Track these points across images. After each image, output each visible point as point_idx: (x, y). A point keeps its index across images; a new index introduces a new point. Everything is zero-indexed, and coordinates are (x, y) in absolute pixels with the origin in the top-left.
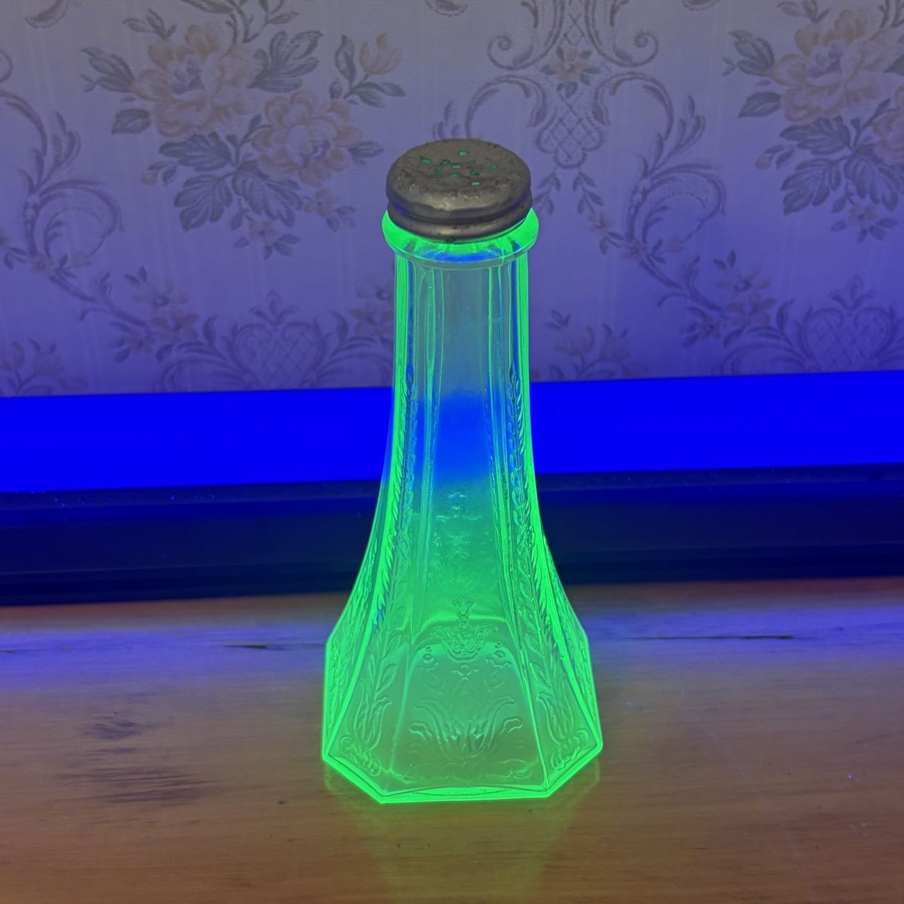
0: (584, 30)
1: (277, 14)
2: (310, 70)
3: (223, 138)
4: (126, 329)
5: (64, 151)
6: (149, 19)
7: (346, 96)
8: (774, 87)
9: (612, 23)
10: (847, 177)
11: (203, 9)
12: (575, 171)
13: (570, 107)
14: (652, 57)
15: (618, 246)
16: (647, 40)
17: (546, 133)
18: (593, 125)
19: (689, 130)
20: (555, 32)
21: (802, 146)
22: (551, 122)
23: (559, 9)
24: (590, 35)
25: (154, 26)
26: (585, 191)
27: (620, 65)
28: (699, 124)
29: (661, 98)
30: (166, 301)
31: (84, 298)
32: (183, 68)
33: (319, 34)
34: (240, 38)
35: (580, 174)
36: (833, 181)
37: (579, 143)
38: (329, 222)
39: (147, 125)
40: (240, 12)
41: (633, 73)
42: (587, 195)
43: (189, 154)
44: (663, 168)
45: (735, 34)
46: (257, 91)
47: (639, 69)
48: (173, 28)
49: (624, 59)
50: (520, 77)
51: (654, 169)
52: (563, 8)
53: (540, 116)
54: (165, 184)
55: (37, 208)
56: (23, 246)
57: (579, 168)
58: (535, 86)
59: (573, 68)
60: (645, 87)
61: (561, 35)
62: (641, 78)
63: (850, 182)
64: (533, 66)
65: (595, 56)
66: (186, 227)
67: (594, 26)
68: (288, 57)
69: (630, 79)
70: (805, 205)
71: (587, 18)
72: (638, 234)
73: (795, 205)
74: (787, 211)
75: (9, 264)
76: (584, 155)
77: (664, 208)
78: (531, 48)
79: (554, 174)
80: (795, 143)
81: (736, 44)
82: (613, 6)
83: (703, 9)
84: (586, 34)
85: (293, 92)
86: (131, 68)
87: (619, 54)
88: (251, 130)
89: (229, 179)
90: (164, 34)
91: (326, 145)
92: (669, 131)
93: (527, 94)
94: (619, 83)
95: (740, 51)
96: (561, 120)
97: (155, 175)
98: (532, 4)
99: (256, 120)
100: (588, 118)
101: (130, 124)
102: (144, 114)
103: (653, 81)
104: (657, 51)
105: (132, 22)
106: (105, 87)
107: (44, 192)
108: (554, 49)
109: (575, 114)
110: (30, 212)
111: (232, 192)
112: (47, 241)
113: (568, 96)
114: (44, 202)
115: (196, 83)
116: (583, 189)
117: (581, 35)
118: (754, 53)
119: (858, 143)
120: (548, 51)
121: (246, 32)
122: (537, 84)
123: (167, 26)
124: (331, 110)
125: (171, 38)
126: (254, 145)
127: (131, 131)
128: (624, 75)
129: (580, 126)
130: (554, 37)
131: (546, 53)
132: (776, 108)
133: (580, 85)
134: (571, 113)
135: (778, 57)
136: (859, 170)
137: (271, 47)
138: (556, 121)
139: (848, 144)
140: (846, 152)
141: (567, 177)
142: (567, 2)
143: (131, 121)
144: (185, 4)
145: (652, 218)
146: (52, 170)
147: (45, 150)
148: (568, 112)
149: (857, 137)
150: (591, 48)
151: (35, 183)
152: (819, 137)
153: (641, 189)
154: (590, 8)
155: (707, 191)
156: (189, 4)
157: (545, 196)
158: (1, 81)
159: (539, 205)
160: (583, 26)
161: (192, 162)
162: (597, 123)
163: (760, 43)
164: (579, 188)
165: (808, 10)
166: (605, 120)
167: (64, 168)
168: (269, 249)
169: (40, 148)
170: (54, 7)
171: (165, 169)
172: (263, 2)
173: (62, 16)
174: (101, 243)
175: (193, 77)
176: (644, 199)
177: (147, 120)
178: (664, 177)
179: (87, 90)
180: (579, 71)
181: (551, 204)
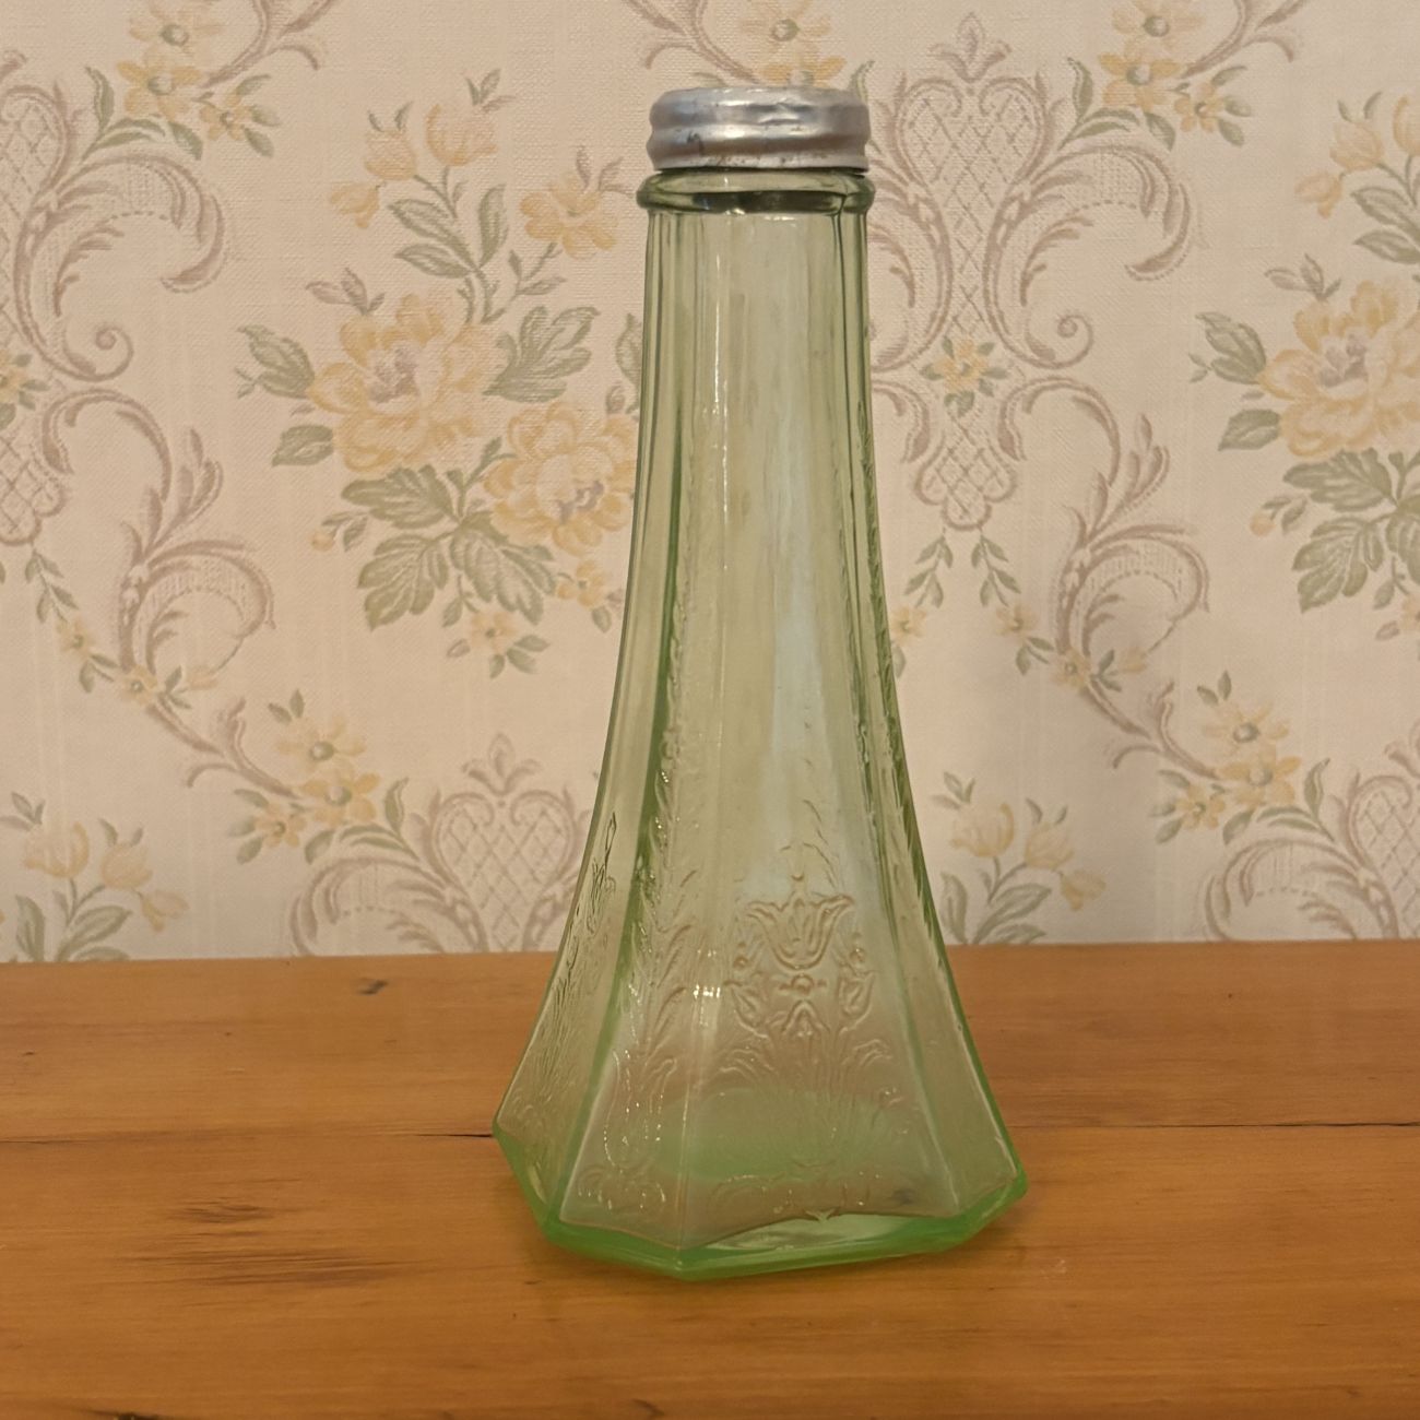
0: (984, 312)
1: (534, 280)
2: (579, 368)
3: (441, 476)
4: (261, 802)
5: (195, 493)
6: (344, 283)
7: (630, 410)
8: (1268, 402)
9: (1024, 301)
10: (1392, 548)
11: (426, 270)
12: (973, 538)
13: (965, 431)
14: (1085, 352)
15: (1045, 661)
16: (1075, 328)
17: (930, 471)
18: (1000, 460)
19: (1145, 469)
20: (940, 312)
21: (1319, 498)
22: (935, 456)
23: (945, 277)
24: (992, 319)
25: (351, 294)
26: (990, 567)
27: (1039, 365)
28: (1160, 461)
29: (1101, 418)
30: (329, 751)
31: (199, 746)
32: (389, 361)
33: (596, 313)
34: (478, 315)
35: (983, 539)
36: (1372, 556)
37: (980, 489)
38: (596, 617)
39: (327, 451)
40: (480, 276)
41: (1058, 378)
42: (996, 576)
43: (387, 499)
44: (1109, 531)
45: (1204, 317)
46: (496, 399)
47: (1062, 373)
48: (380, 298)
49: (1043, 356)
50: (889, 384)
51: (1095, 533)
52: (951, 278)
53: (920, 445)
54: (346, 550)
55: (142, 588)
56: (113, 654)
57: (981, 530)
58: (910, 396)
59: (967, 368)
60: (1075, 399)
61: (949, 318)
62: (1069, 386)
63: (1397, 556)
64: (908, 366)
65: (999, 349)
66: (373, 623)
67: (996, 304)
68: (547, 346)
69: (1053, 388)
70: (1330, 596)
71: (986, 292)
72: (1076, 641)
73: (1317, 595)
74: (1305, 606)
75: (86, 684)
76: (989, 508)
77: (1114, 598)
78: (905, 339)
79: (942, 540)
80: (1307, 492)
81: (1208, 333)
82: (1024, 273)
83: (1157, 278)
84: (986, 316)
85: (553, 401)
86: (311, 359)
87: (1036, 349)
88: (485, 461)
89: (446, 542)
90: (364, 307)
91: (597, 488)
92: (1115, 470)
93: (900, 411)
94: (1036, 394)
95: (1216, 346)
96: (951, 451)
97: (333, 534)
98: (906, 271)
99: (494, 445)
100: (992, 448)
101: (302, 451)
102: (324, 434)
103: (1087, 390)
104: (1091, 342)
105: (319, 286)
106: (269, 389)
107: (156, 561)
108: (939, 338)
109: (973, 443)
110: (131, 594)
111: (449, 563)
112: (152, 644)
113: (961, 413)
114: (154, 578)
115: (406, 386)
116: (988, 563)
117: (977, 317)
118: (1235, 348)
119: (1404, 493)
120: (930, 342)
121: (487, 306)
122: (915, 394)
123: (371, 297)
124: (606, 432)
125: (375, 313)
126: (487, 486)
127: (302, 460)
128: (1044, 380)
129: (980, 462)
130: (939, 320)
131: (927, 346)
132: (1274, 435)
133: (979, 395)
134: (965, 439)
135: (1271, 353)
136: (1410, 536)
137: (522, 330)
138: (944, 452)
139: (1387, 493)
140: (1387, 507)
141: (963, 544)
142: (957, 266)
143: (304, 444)
144: (399, 261)
145: (1094, 616)
146: (174, 524)
147: (166, 490)
148: (961, 440)
149: (1402, 483)
150: (993, 338)
151: (145, 543)
152: (1344, 481)
153: (1076, 565)
154: (991, 276)
155: (1180, 571)
156: (405, 262)
157: (928, 577)
158: (112, 375)
159: (921, 590)
160: (981, 305)
161: (389, 512)
162: (1006, 457)
163: (1242, 331)
164: (982, 563)
165: (1310, 280)
166: (1018, 452)
167: (192, 521)
168: (499, 660)
169: (158, 487)
170: (206, 262)
171: (349, 524)
172: (514, 261)
173: (214, 277)
174: (236, 649)
175: (404, 376)
176: (1082, 582)
177: (327, 444)
178: (1111, 546)
179: (241, 395)
180: (976, 374)
181: (939, 587)
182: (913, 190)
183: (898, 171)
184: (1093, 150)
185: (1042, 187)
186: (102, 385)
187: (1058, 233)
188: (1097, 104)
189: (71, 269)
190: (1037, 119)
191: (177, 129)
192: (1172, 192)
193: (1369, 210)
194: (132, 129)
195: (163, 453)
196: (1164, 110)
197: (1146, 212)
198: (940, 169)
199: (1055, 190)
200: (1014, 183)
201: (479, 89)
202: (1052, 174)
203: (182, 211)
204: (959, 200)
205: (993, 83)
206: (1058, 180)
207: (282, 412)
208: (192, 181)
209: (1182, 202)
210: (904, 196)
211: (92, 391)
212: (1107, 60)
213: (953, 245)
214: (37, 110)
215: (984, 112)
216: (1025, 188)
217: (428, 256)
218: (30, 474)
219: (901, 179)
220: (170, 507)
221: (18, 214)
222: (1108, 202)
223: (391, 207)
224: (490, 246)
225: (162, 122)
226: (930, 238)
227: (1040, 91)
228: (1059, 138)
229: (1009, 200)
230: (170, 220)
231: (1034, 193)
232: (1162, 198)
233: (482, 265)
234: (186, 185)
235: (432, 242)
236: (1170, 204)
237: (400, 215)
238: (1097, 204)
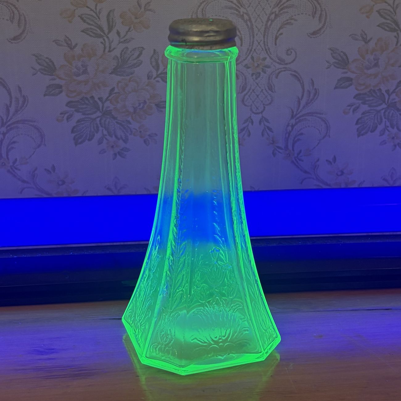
0: (263, 48)
1: (125, 39)
2: (139, 66)
3: (96, 99)
5: (20, 105)
6: (65, 40)
7: (155, 78)
8: (350, 75)
9: (276, 44)
10: (385, 118)
11: (91, 36)
12: (260, 115)
13: (258, 84)
14: (294, 60)
15: (281, 153)
16: (291, 52)
17: (247, 97)
18: (268, 93)
19: (312, 95)
20: (250, 48)
21: (364, 103)
22: (248, 92)
23: (252, 37)
24: (266, 50)
25: (67, 44)
26: (264, 125)
27: (280, 64)
28: (316, 92)
29: (299, 80)
30: (64, 182)
31: (24, 181)
32: (80, 64)
33: (143, 48)
34: (107, 50)
35: (263, 117)
36: (379, 121)
37: (262, 102)
38: (145, 141)
39: (61, 92)
40: (108, 37)
41: (286, 68)
42: (266, 128)
43: (80, 106)
44: (301, 114)
45: (330, 49)
46: (113, 75)
47: (287, 66)
48: (76, 45)
49: (281, 61)
51: (296, 114)
52: (254, 37)
53: (244, 88)
54: (68, 122)
55: (4, 134)
57: (262, 114)
58: (241, 74)
59: (258, 65)
60: (291, 74)
61: (253, 50)
62: (289, 70)
63: (386, 120)
64: (240, 64)
65: (268, 59)
66: (76, 144)
67: (267, 45)
68: (129, 59)
69: (285, 71)
70: (366, 133)
71: (264, 42)
72: (290, 147)
73: (362, 132)
74: (359, 136)
76: (264, 107)
77: (302, 134)
78: (239, 56)
79: (250, 117)
80: (360, 102)
81: (332, 54)
82: (276, 36)
83: (316, 37)
84: (264, 49)
85: (131, 76)
86: (55, 64)
87: (279, 59)
88: (110, 94)
89: (98, 119)
90: (72, 48)
91: (145, 102)
92: (303, 96)
93: (238, 78)
94: (279, 72)
95: (334, 58)
96: (253, 90)
97: (63, 117)
98: (240, 35)
99: (113, 89)
100: (265, 89)
101: (53, 92)
102: (60, 87)
103: (295, 71)
104: (296, 57)
105: (57, 41)
106: (42, 73)
107: (9, 126)
108: (250, 56)
109: (260, 88)
110: (1, 136)
111: (99, 125)
112: (8, 151)
113: (256, 79)
114: (8, 131)
115: (85, 72)
117: (261, 49)
118: (340, 58)
119: (389, 101)
120: (247, 57)
121: (110, 47)
122: (242, 73)
123: (73, 44)
124: (147, 85)
125: (75, 49)
126: (111, 102)
127: (53, 95)
128: (282, 68)
129: (262, 93)
130: (250, 50)
131: (246, 59)
132: (351, 85)
133: (262, 73)
134: (258, 87)
135: (350, 60)
136: (391, 115)
137: (121, 54)
138: (251, 91)
139: (384, 102)
140: (384, 106)
141: (256, 118)
142: (255, 34)
143: (54, 90)
144: (82, 33)
145: (296, 139)
146: (14, 115)
147: (11, 104)
148: (256, 87)
149: (389, 99)
150: (266, 56)
151: (5, 121)
152: (371, 98)
153: (291, 124)
154: (266, 37)
155: (322, 126)
156: (84, 33)
157: (246, 128)
159: (244, 132)
160: (263, 45)
161: (81, 110)
162: (270, 92)
163: (342, 53)
164: (262, 123)
165: (363, 38)
166: (273, 90)
167: (19, 114)
168: (115, 155)
169: (8, 103)
170: (21, 34)
171: (68, 114)
172: (118, 33)
173: (24, 39)
174: (34, 152)
175: (84, 69)
176: (292, 129)
177: (61, 90)
178: (301, 118)
179: (34, 75)
180: (261, 67)
181: (249, 131)
182: (242, 10)
183: (238, 4)
185: (282, 9)
187: (286, 23)
192: (322, 11)
193: (381, 16)
195: (10, 93)
197: (314, 17)
198: (250, 3)
199: (286, 10)
200: (273, 8)
202: (285, 5)
203: (13, 18)
204: (256, 13)
206: (287, 7)
207: (47, 80)
208: (16, 8)
209: (325, 14)
210: (239, 12)
213: (254, 27)
216: (276, 10)
217: (91, 32)
219: (238, 7)
220: (12, 110)
222: (302, 14)
223: (79, 16)
224: (110, 29)
226: (247, 25)
229: (272, 13)
230: (10, 21)
231: (279, 11)
232: (318, 13)
233: (108, 34)
234: (14, 9)
235: (92, 27)
236: (321, 14)
237: (82, 19)
238: (299, 14)
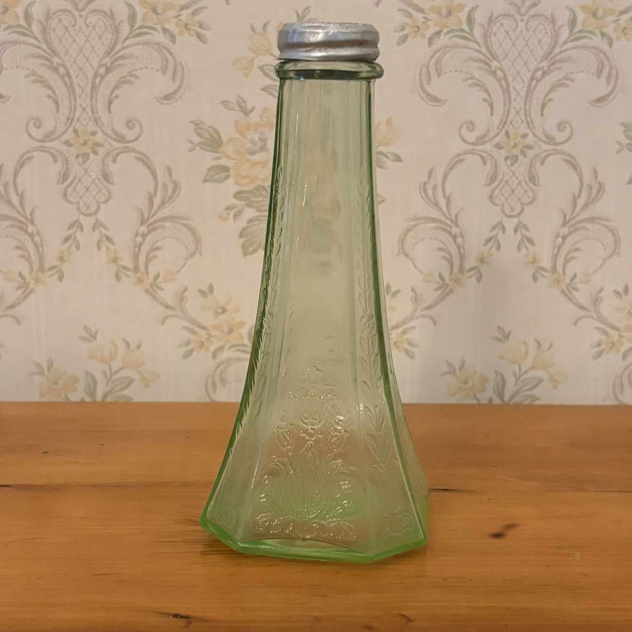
0: (524, 120)
4: (193, 332)
5: (168, 194)
6: (238, 102)
9: (542, 115)
11: (274, 96)
12: (515, 221)
13: (514, 173)
14: (569, 139)
15: (545, 277)
16: (565, 127)
17: (497, 192)
18: (529, 186)
19: (594, 192)
20: (504, 119)
22: (499, 184)
23: (507, 104)
24: (528, 123)
25: (241, 107)
27: (547, 143)
28: (601, 189)
29: (575, 168)
30: (224, 310)
31: (167, 307)
32: (256, 137)
35: (520, 222)
37: (519, 199)
39: (228, 177)
41: (556, 150)
42: (524, 238)
43: (254, 199)
44: (577, 220)
45: (622, 124)
47: (559, 147)
48: (253, 108)
49: (550, 140)
50: (480, 151)
51: (570, 220)
52: (510, 104)
53: (493, 179)
54: (234, 221)
55: (144, 236)
56: (130, 265)
57: (519, 218)
58: (490, 157)
59: (515, 145)
60: (564, 160)
61: (508, 122)
62: (561, 154)
64: (489, 143)
65: (531, 136)
66: (245, 254)
67: (530, 116)
69: (554, 154)
71: (525, 110)
72: (560, 269)
75: (118, 279)
76: (522, 208)
77: (578, 249)
78: (488, 131)
79: (501, 222)
81: (624, 131)
82: (543, 102)
83: (603, 106)
84: (525, 122)
86: (222, 135)
87: (547, 136)
90: (246, 113)
92: (580, 192)
93: (484, 163)
94: (547, 156)
95: (627, 137)
96: (507, 182)
97: (229, 214)
98: (490, 100)
100: (525, 181)
101: (217, 176)
102: (226, 169)
103: (569, 155)
104: (572, 134)
105: (226, 103)
106: (202, 148)
107: (150, 224)
108: (503, 132)
109: (517, 178)
110: (139, 239)
112: (148, 260)
113: (512, 165)
114: (149, 232)
115: (264, 148)
116: (521, 233)
117: (521, 122)
122: (492, 156)
123: (249, 107)
125: (251, 115)
127: (216, 181)
128: (549, 151)
129: (519, 187)
130: (503, 123)
131: (498, 134)
133: (521, 157)
134: (514, 178)
138: (504, 182)
141: (509, 224)
142: (513, 99)
143: (218, 174)
144: (263, 92)
145: (569, 257)
146: (159, 208)
147: (155, 193)
148: (512, 177)
150: (528, 131)
151: (146, 216)
153: (561, 235)
154: (528, 104)
155: (608, 238)
156: (265, 93)
157: (494, 238)
158: (133, 141)
159: (491, 244)
160: (523, 116)
161: (254, 205)
162: (531, 185)
164: (519, 232)
166: (537, 183)
167: (167, 207)
169: (152, 191)
170: (176, 91)
171: (236, 210)
173: (180, 97)
174: (185, 264)
175: (262, 144)
176: (563, 242)
177: (227, 174)
178: (578, 226)
179: (190, 150)
180: (520, 147)
181: (499, 243)
182: (494, 64)
183: (488, 55)
184: (576, 48)
185: (553, 64)
186: (129, 145)
187: (559, 84)
188: (578, 27)
189: (116, 93)
190: (551, 33)
191: (165, 30)
192: (611, 68)
194: (145, 30)
195: (155, 177)
196: (609, 30)
197: (599, 76)
198: (506, 55)
199: (558, 65)
200: (541, 62)
201: (301, 15)
202: (557, 58)
203: (166, 68)
204: (515, 69)
205: (533, 16)
206: (560, 61)
207: (208, 159)
208: (171, 54)
209: (615, 72)
210: (490, 66)
211: (124, 147)
212: (584, 8)
213: (511, 89)
214: (102, 20)
215: (528, 30)
216: (545, 64)
218: (96, 184)
219: (489, 58)
220: (157, 201)
221: (93, 67)
222: (582, 71)
223: (259, 68)
225: (159, 28)
226: (501, 86)
227: (553, 21)
228: (561, 42)
229: (538, 69)
230: (161, 72)
231: (549, 67)
232: (606, 71)
234: (168, 56)
236: (610, 73)
237: (263, 71)
238: (577, 72)
